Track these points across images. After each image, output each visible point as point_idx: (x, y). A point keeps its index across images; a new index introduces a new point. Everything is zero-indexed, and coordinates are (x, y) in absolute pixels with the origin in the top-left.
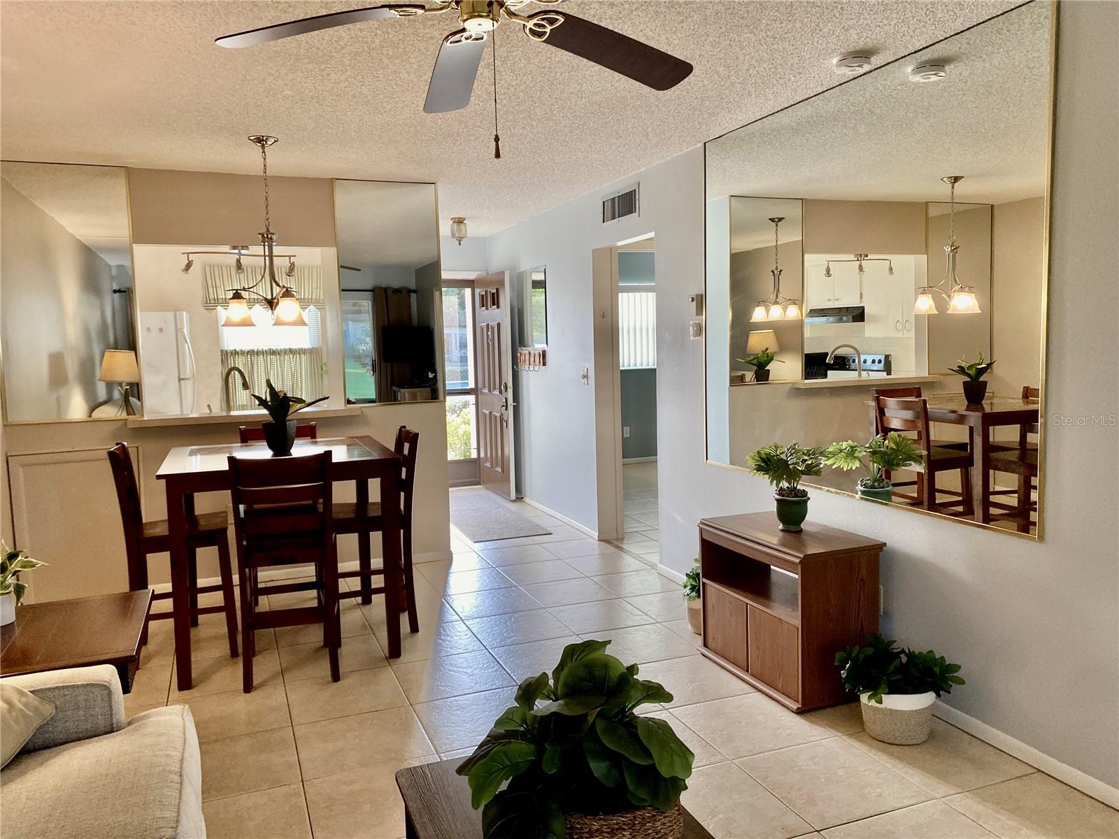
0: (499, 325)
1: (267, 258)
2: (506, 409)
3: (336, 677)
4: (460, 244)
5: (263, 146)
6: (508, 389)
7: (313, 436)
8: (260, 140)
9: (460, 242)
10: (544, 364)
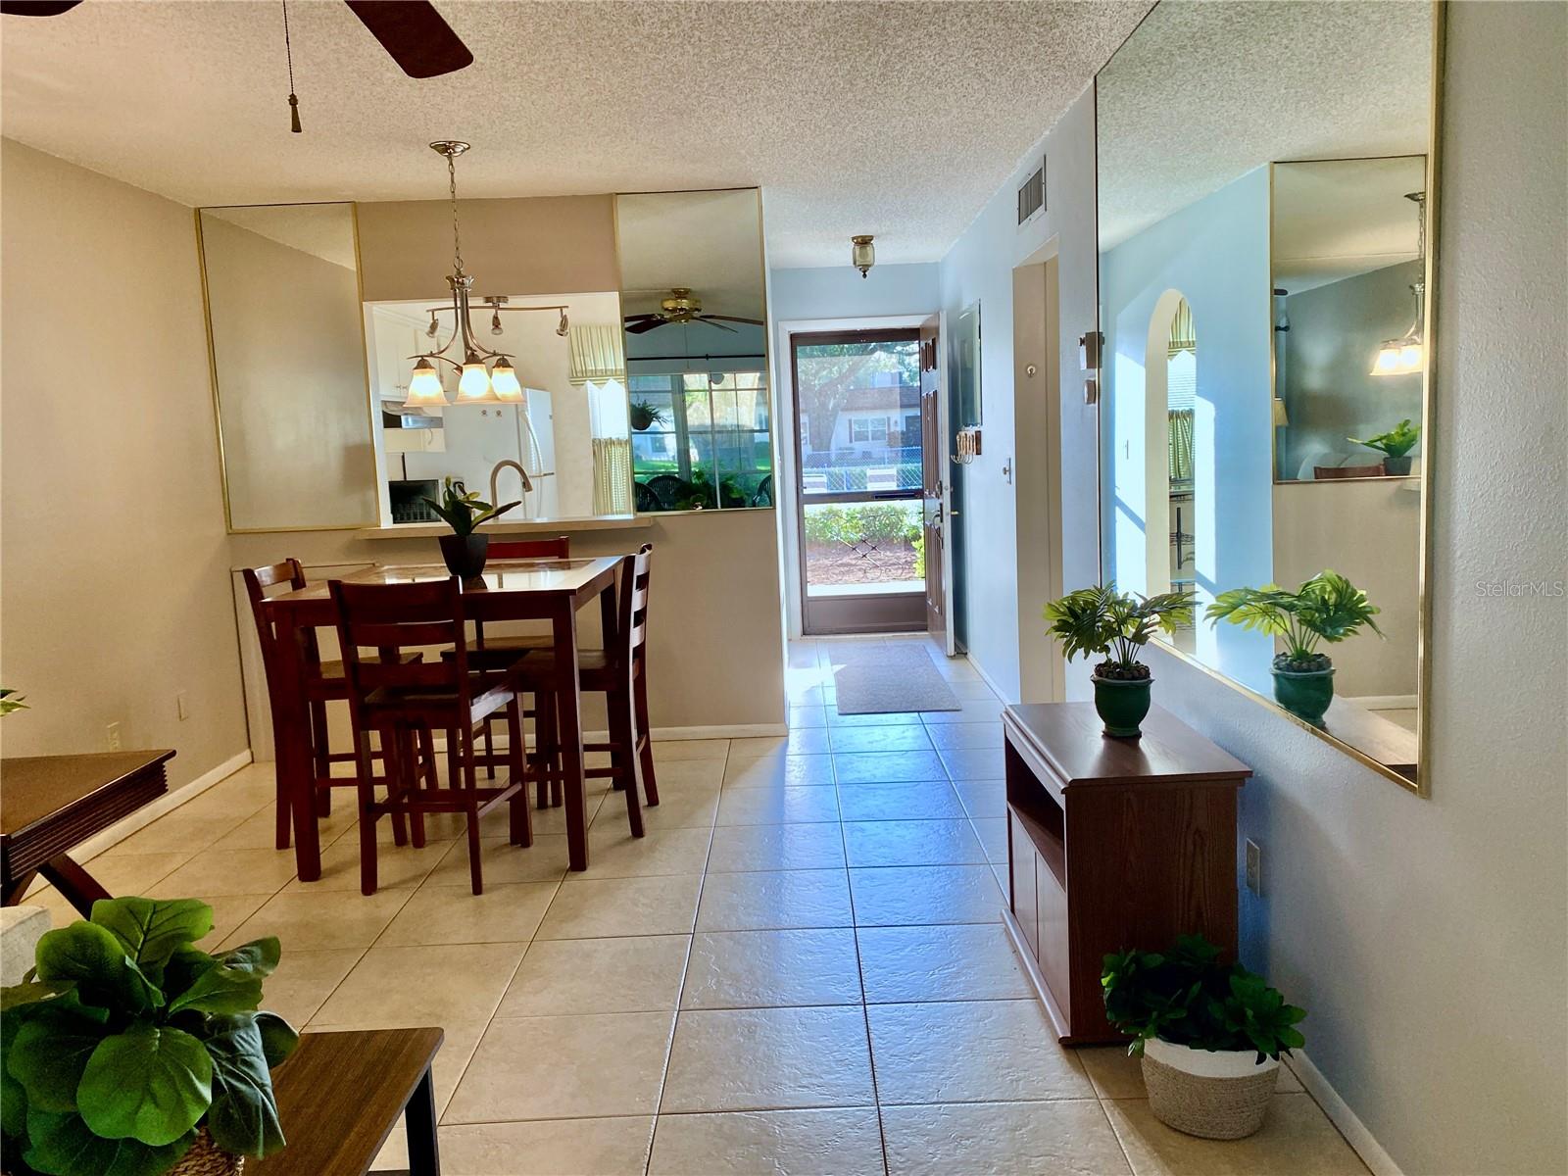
0: (935, 393)
1: (459, 311)
2: (942, 521)
3: (477, 889)
4: (865, 276)
5: (450, 157)
6: (944, 490)
7: (563, 554)
8: (445, 149)
9: (864, 272)
10: (979, 453)
